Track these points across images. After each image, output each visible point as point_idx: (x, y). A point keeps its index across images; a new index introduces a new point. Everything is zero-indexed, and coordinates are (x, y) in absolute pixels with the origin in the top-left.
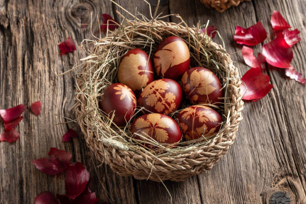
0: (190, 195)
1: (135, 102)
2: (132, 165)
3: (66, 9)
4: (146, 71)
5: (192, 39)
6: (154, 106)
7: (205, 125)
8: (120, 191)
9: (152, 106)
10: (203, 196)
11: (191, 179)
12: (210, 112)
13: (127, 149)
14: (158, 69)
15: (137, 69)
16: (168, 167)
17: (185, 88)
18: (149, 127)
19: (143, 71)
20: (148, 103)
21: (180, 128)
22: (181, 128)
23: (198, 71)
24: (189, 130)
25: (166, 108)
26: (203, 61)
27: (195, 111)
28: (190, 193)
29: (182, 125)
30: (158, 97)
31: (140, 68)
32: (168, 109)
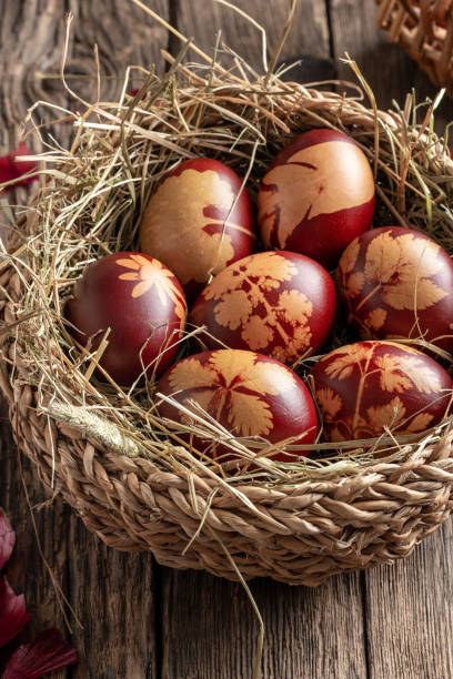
0: (333, 634)
1: (180, 312)
2: (141, 503)
3: (29, 70)
4: (227, 224)
5: (385, 144)
6: (240, 329)
7: (397, 399)
8: (105, 600)
9: (233, 327)
10: (373, 643)
11: (342, 587)
12: (420, 361)
13: (131, 450)
14: (270, 223)
15: (200, 214)
16: (261, 520)
17: (347, 288)
18: (213, 388)
19: (220, 222)
20: (220, 320)
21: (316, 407)
22: (321, 406)
23: (393, 236)
24: (345, 413)
25: (278, 341)
26: (417, 214)
27: (369, 354)
28: (333, 629)
29: (325, 396)
30: (255, 300)
31: (209, 211)
32: (284, 345)
